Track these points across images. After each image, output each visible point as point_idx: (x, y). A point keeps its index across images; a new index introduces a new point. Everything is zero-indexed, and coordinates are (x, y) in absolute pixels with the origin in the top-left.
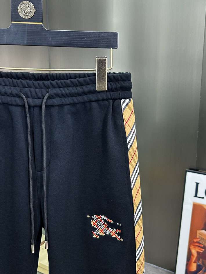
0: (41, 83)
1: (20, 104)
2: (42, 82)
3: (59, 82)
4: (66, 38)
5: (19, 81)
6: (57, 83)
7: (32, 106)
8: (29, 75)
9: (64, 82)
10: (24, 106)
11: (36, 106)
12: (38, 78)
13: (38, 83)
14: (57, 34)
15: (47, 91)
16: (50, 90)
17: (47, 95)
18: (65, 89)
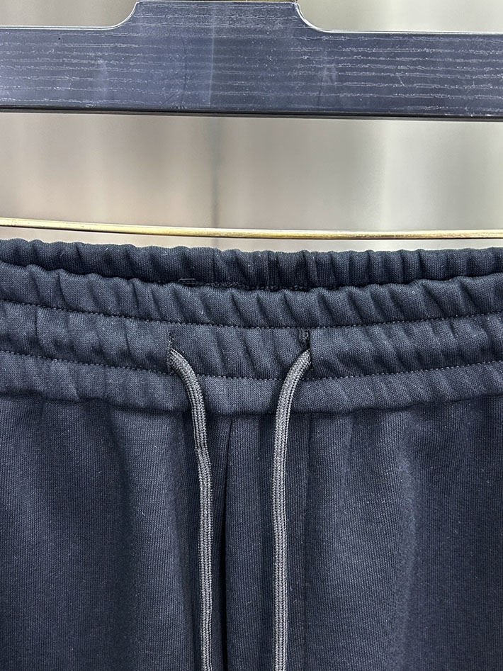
0: (273, 299)
1: (170, 405)
2: (277, 297)
3: (364, 294)
4: (416, 70)
5: (165, 291)
6: (352, 300)
7: (223, 416)
8: (214, 264)
9: (393, 296)
10: (184, 415)
11: (244, 414)
12: (260, 274)
13: (258, 299)
14: (368, 50)
15: (300, 342)
16: (316, 333)
17: (304, 360)
18: (397, 329)
